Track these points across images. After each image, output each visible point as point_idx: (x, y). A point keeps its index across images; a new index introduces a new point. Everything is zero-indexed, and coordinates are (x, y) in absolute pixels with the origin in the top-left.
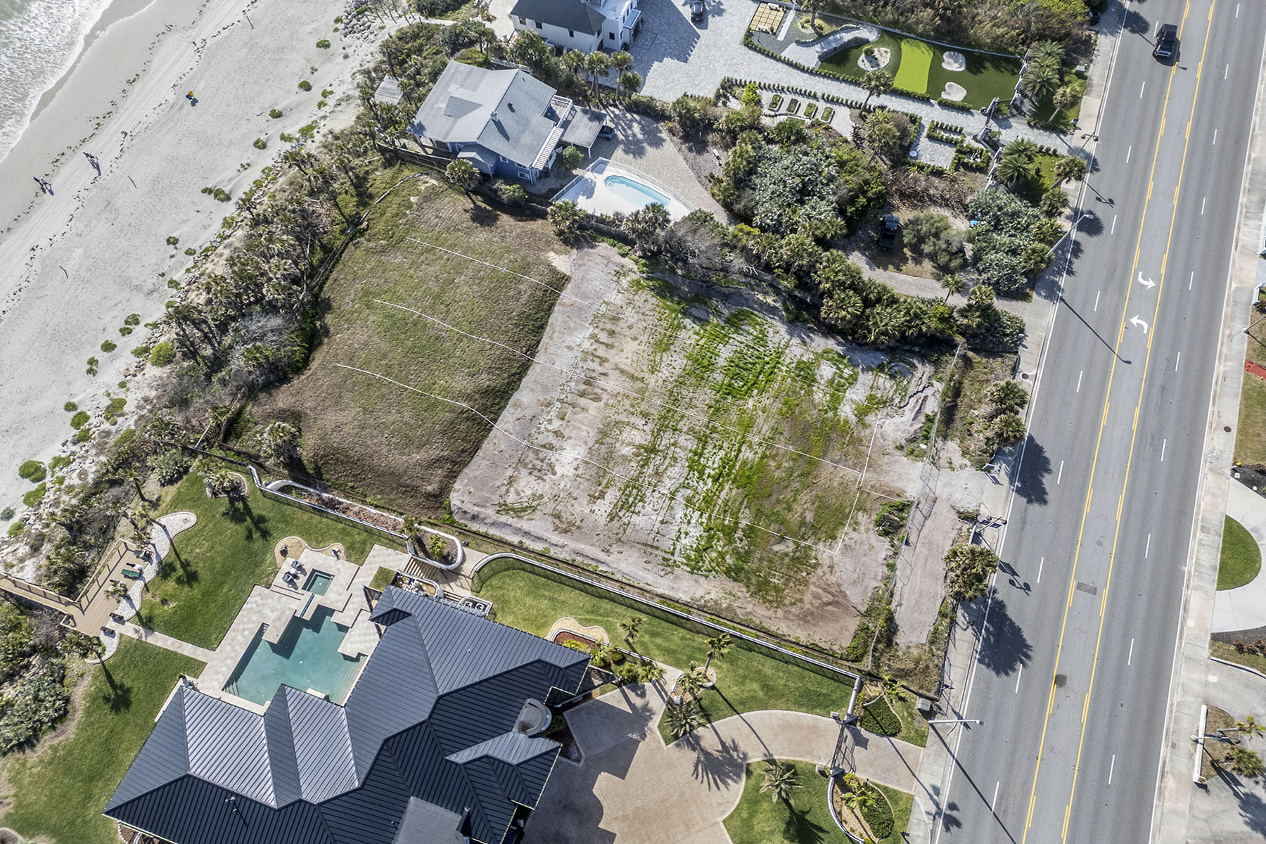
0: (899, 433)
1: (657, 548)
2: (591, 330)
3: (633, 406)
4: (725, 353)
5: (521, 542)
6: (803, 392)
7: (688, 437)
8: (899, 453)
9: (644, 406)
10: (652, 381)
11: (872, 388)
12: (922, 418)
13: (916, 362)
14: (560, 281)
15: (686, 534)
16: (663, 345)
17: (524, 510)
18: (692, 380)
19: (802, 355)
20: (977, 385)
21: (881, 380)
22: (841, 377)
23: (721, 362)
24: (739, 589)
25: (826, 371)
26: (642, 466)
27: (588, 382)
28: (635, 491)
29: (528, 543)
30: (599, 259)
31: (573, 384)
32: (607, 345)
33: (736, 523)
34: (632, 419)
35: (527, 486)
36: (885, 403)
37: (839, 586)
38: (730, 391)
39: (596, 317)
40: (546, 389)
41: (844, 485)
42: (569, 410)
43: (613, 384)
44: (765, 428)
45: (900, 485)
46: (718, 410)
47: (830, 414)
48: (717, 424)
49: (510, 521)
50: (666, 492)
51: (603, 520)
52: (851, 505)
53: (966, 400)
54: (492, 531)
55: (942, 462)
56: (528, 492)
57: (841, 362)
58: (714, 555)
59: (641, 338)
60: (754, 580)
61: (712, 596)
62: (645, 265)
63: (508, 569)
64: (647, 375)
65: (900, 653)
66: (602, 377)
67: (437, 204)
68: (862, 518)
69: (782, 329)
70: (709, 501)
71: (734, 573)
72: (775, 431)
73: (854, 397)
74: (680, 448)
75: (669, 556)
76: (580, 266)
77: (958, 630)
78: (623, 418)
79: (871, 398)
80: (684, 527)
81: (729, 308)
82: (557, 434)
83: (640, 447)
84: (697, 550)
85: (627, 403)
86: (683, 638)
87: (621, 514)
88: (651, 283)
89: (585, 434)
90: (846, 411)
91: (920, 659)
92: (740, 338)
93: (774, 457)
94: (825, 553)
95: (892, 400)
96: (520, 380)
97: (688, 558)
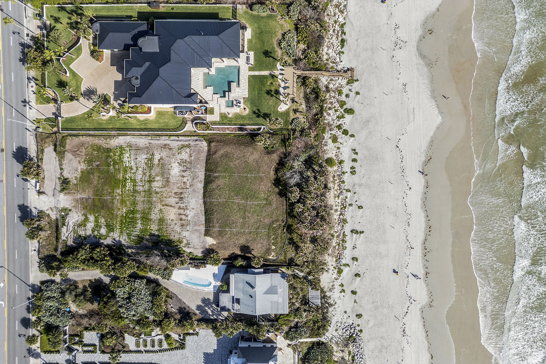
0: (72, 216)
1: (135, 150)
2: (189, 218)
3: (162, 195)
4: (139, 226)
5: (179, 138)
6: (109, 220)
7: (140, 190)
8: (70, 208)
9: (159, 195)
10: (159, 206)
11: (86, 229)
12: (66, 224)
13: (74, 245)
14: (207, 233)
15: (128, 158)
16: (161, 221)
17: (182, 148)
18: (146, 211)
19: (113, 234)
20: (51, 242)
21: (83, 233)
22: (97, 230)
23: (139, 222)
24: (105, 146)
25: (103, 231)
26: (150, 175)
27: (181, 199)
28: (149, 165)
29: (176, 138)
30: (198, 247)
31: (186, 196)
32: (181, 214)
33: (114, 166)
34: (160, 190)
35: (184, 155)
36: (80, 225)
37: (75, 157)
38: (133, 212)
39: (189, 224)
40: (194, 190)
41: (84, 191)
42: (183, 186)
43: (173, 201)
44: (116, 203)
45: (67, 197)
46: (134, 203)
47: (97, 215)
48: (132, 198)
49: (184, 143)
50: (140, 169)
51: (155, 152)
52: (79, 185)
53: (53, 236)
54: (189, 138)
55: (54, 210)
56: (183, 154)
57: (99, 236)
58: (117, 154)
59: (170, 221)
60: (102, 150)
61: (112, 141)
62: (180, 251)
63: (177, 128)
64: (162, 208)
65: (51, 143)
66: (177, 202)
67: (264, 249)
68: (75, 182)
69: (123, 242)
70: (125, 171)
71: (109, 150)
72: (113, 203)
73: (90, 224)
74: (141, 186)
75: (130, 148)
76: (203, 242)
77: (35, 155)
78: (164, 189)
79: (85, 226)
80: (129, 159)
81: (144, 244)
82: (183, 177)
83: (154, 181)
84: (122, 154)
85: (165, 195)
86: (116, 125)
87: (151, 156)
88: (175, 244)
89: (174, 179)
90: (92, 218)
91: (44, 143)
92: (136, 233)
93: (110, 193)
94: (83, 166)
95: (78, 227)
96: (204, 191)
97: (125, 150)
